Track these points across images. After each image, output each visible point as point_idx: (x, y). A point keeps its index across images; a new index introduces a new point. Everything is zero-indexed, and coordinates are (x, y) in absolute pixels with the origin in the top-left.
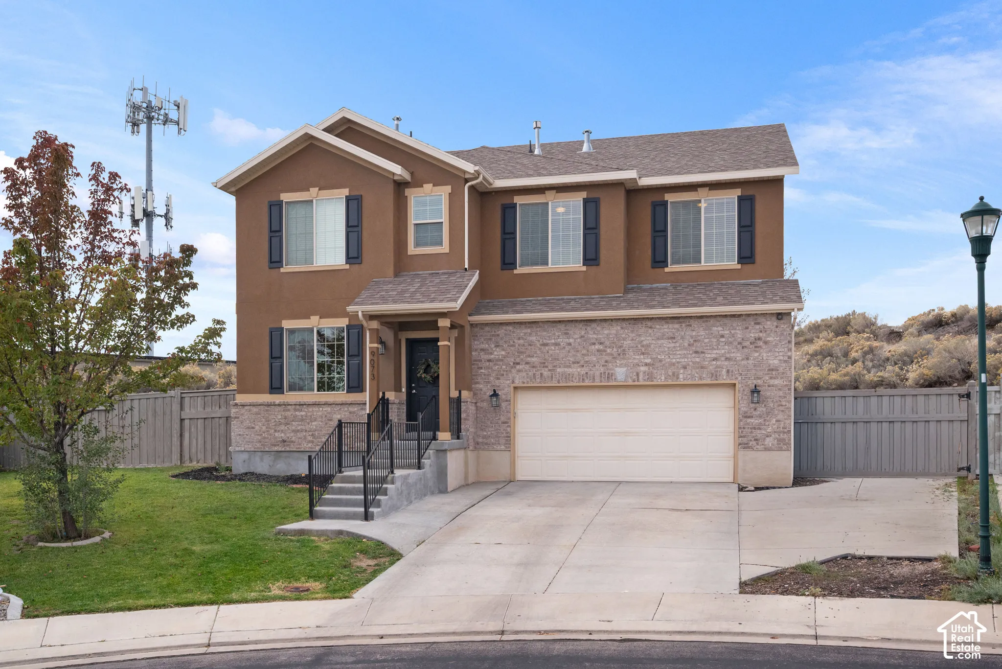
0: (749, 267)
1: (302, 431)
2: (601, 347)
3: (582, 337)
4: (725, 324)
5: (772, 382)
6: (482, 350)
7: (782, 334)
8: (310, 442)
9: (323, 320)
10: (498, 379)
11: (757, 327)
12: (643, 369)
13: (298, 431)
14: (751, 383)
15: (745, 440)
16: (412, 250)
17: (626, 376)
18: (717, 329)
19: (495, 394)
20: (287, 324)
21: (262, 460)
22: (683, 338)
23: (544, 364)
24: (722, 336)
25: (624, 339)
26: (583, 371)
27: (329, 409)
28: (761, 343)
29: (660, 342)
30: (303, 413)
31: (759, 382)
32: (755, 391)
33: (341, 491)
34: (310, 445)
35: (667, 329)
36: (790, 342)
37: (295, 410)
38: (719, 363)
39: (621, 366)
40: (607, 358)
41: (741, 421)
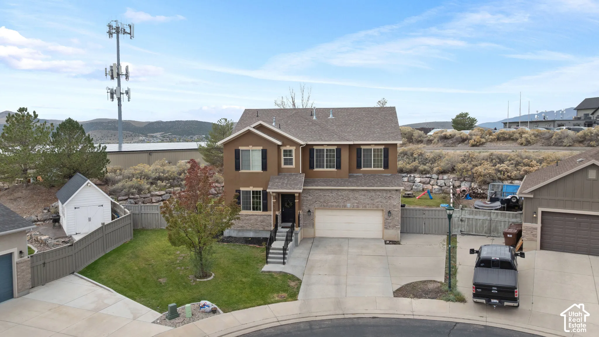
0: (386, 170)
1: (248, 223)
2: (343, 197)
3: (337, 194)
4: (380, 192)
5: (394, 209)
6: (305, 197)
7: (397, 195)
8: (250, 227)
9: (254, 188)
10: (310, 206)
11: (390, 193)
12: (355, 204)
13: (246, 223)
14: (388, 210)
15: (386, 227)
16: (283, 166)
17: (350, 206)
18: (378, 193)
19: (309, 211)
20: (242, 189)
21: (234, 232)
22: (368, 195)
23: (324, 202)
24: (380, 195)
25: (350, 195)
26: (337, 204)
27: (257, 217)
28: (391, 198)
29: (361, 196)
30: (248, 218)
31: (391, 209)
32: (389, 212)
33: (273, 253)
34: (250, 228)
35: (363, 193)
36: (399, 198)
37: (245, 217)
38: (378, 203)
39: (349, 203)
40: (345, 201)
41: (385, 221)
